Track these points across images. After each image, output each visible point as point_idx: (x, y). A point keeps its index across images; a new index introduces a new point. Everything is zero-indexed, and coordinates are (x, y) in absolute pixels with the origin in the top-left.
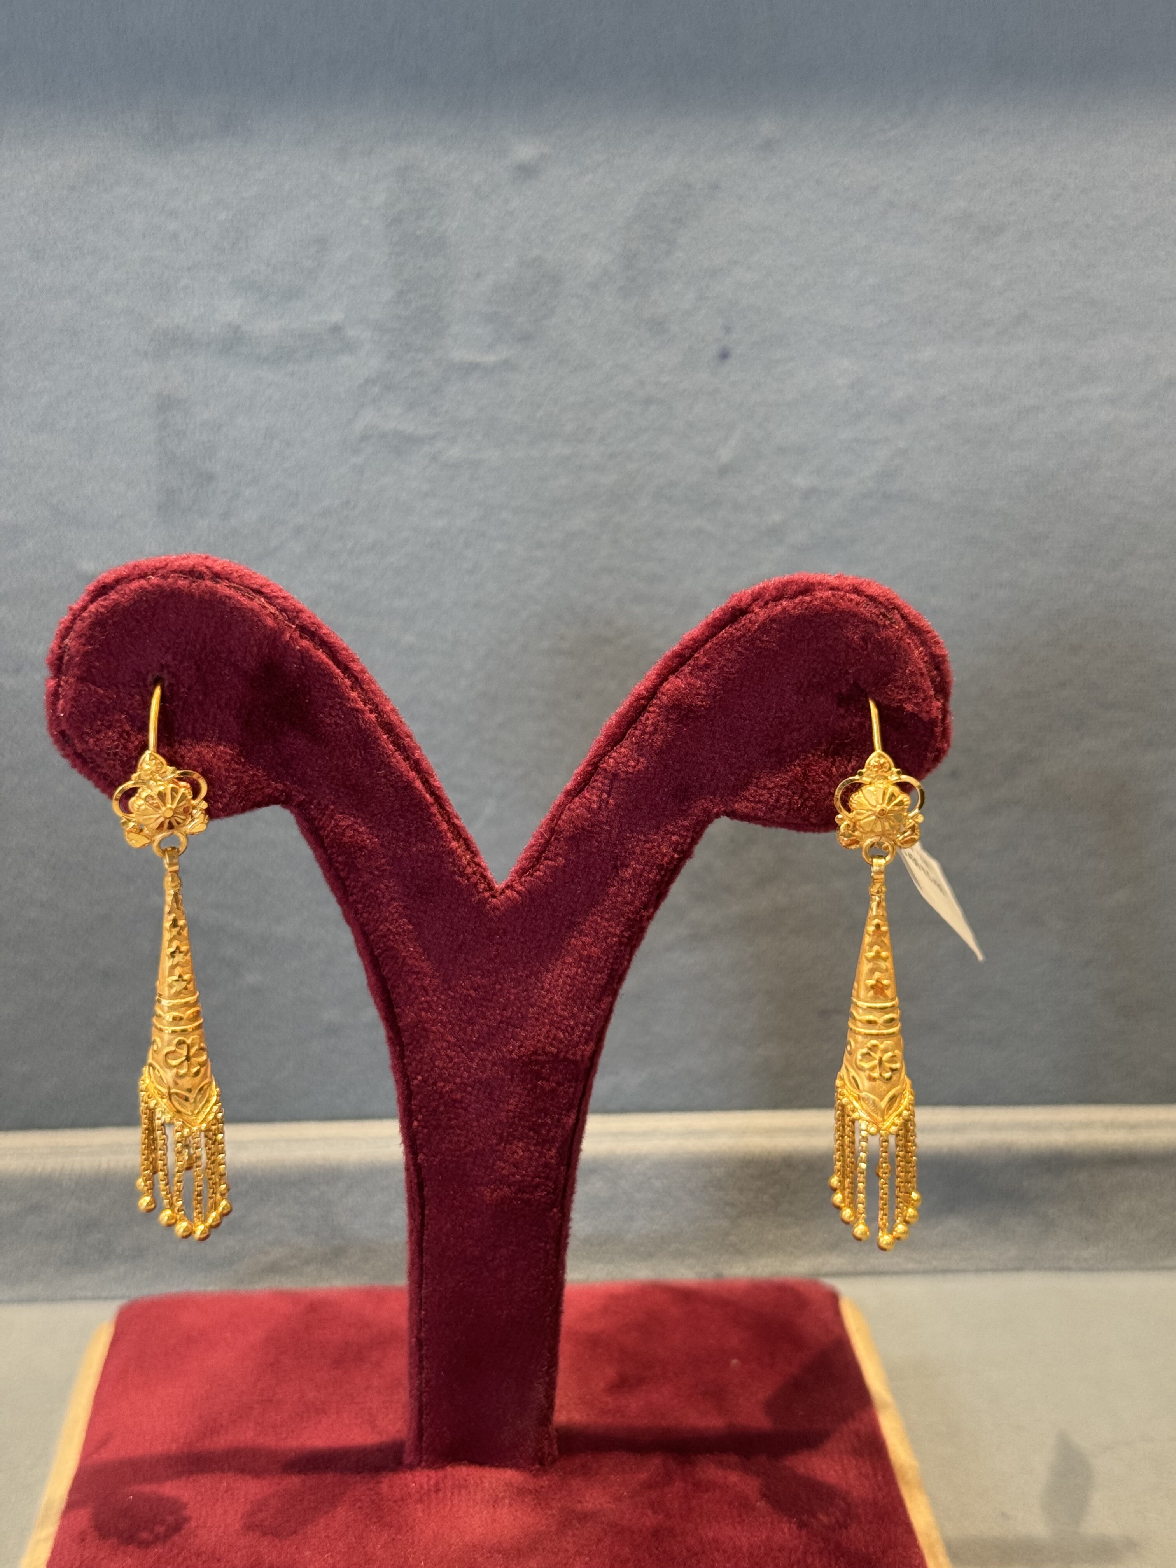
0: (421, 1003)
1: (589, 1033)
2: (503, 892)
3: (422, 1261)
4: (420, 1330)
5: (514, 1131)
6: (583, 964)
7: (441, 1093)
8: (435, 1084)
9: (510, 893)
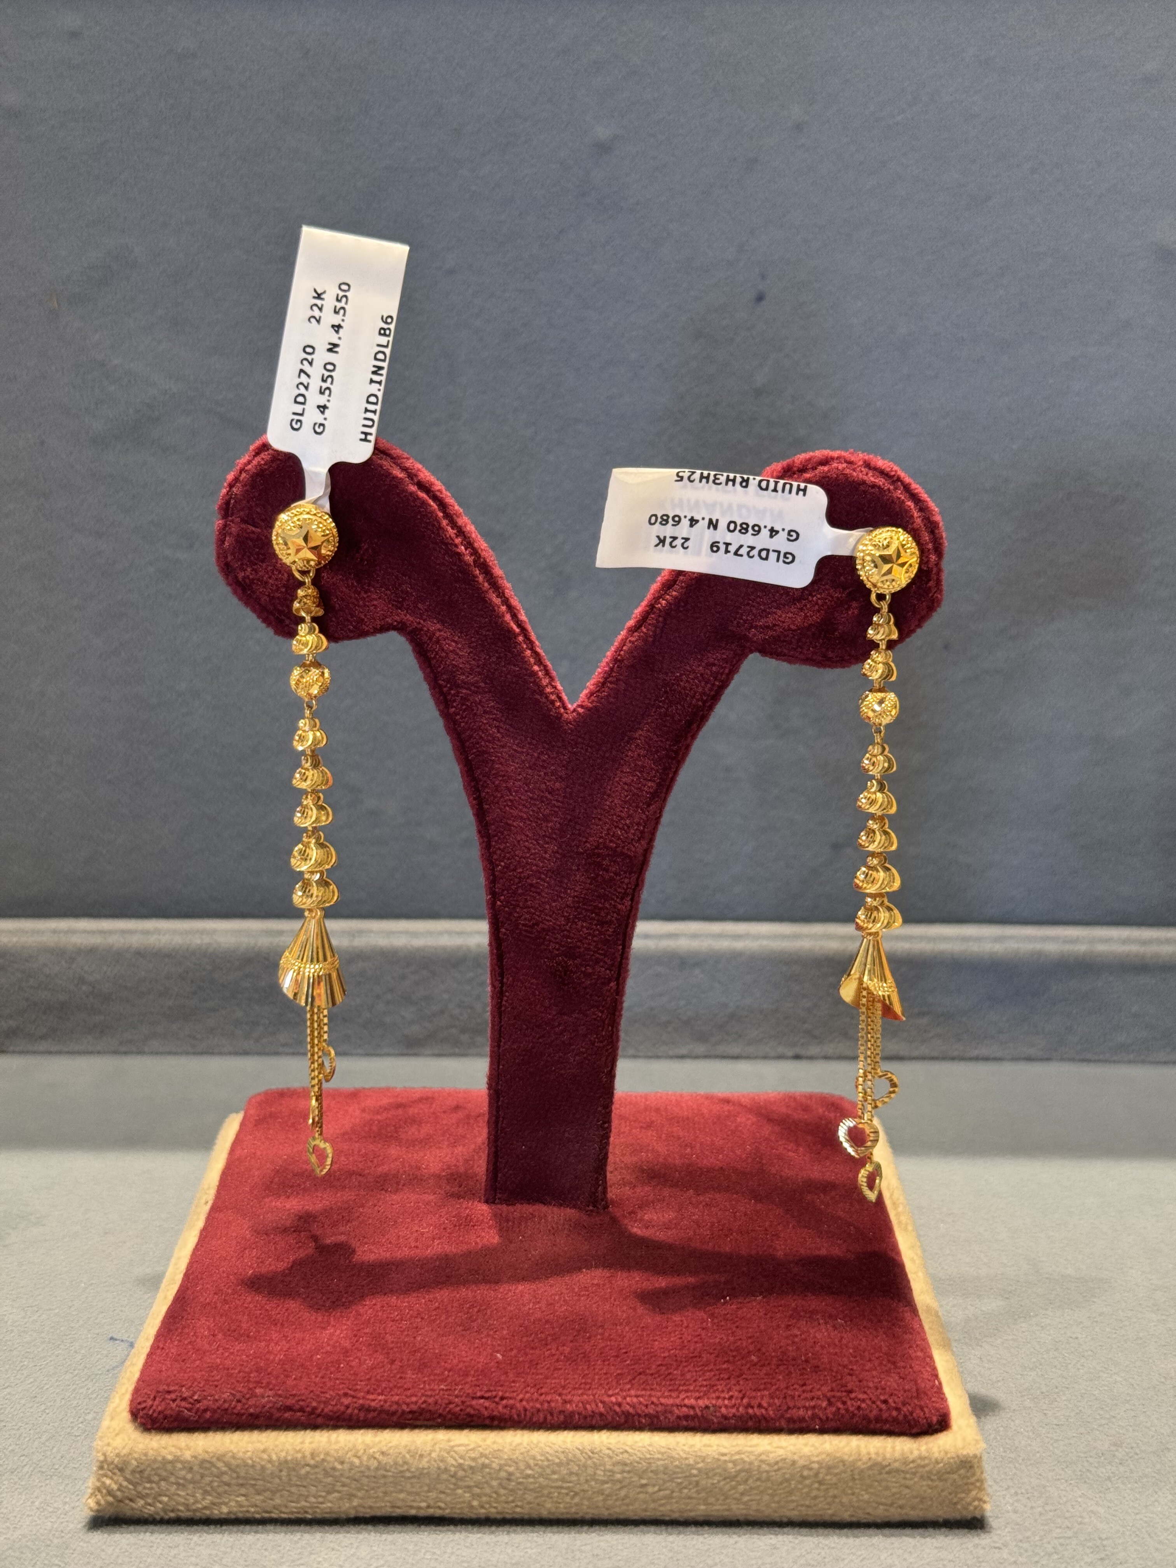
0: (506, 801)
1: (642, 832)
2: (574, 710)
3: (500, 1022)
4: (497, 1084)
5: (579, 914)
6: (638, 773)
7: (520, 878)
8: (514, 870)
9: (580, 710)
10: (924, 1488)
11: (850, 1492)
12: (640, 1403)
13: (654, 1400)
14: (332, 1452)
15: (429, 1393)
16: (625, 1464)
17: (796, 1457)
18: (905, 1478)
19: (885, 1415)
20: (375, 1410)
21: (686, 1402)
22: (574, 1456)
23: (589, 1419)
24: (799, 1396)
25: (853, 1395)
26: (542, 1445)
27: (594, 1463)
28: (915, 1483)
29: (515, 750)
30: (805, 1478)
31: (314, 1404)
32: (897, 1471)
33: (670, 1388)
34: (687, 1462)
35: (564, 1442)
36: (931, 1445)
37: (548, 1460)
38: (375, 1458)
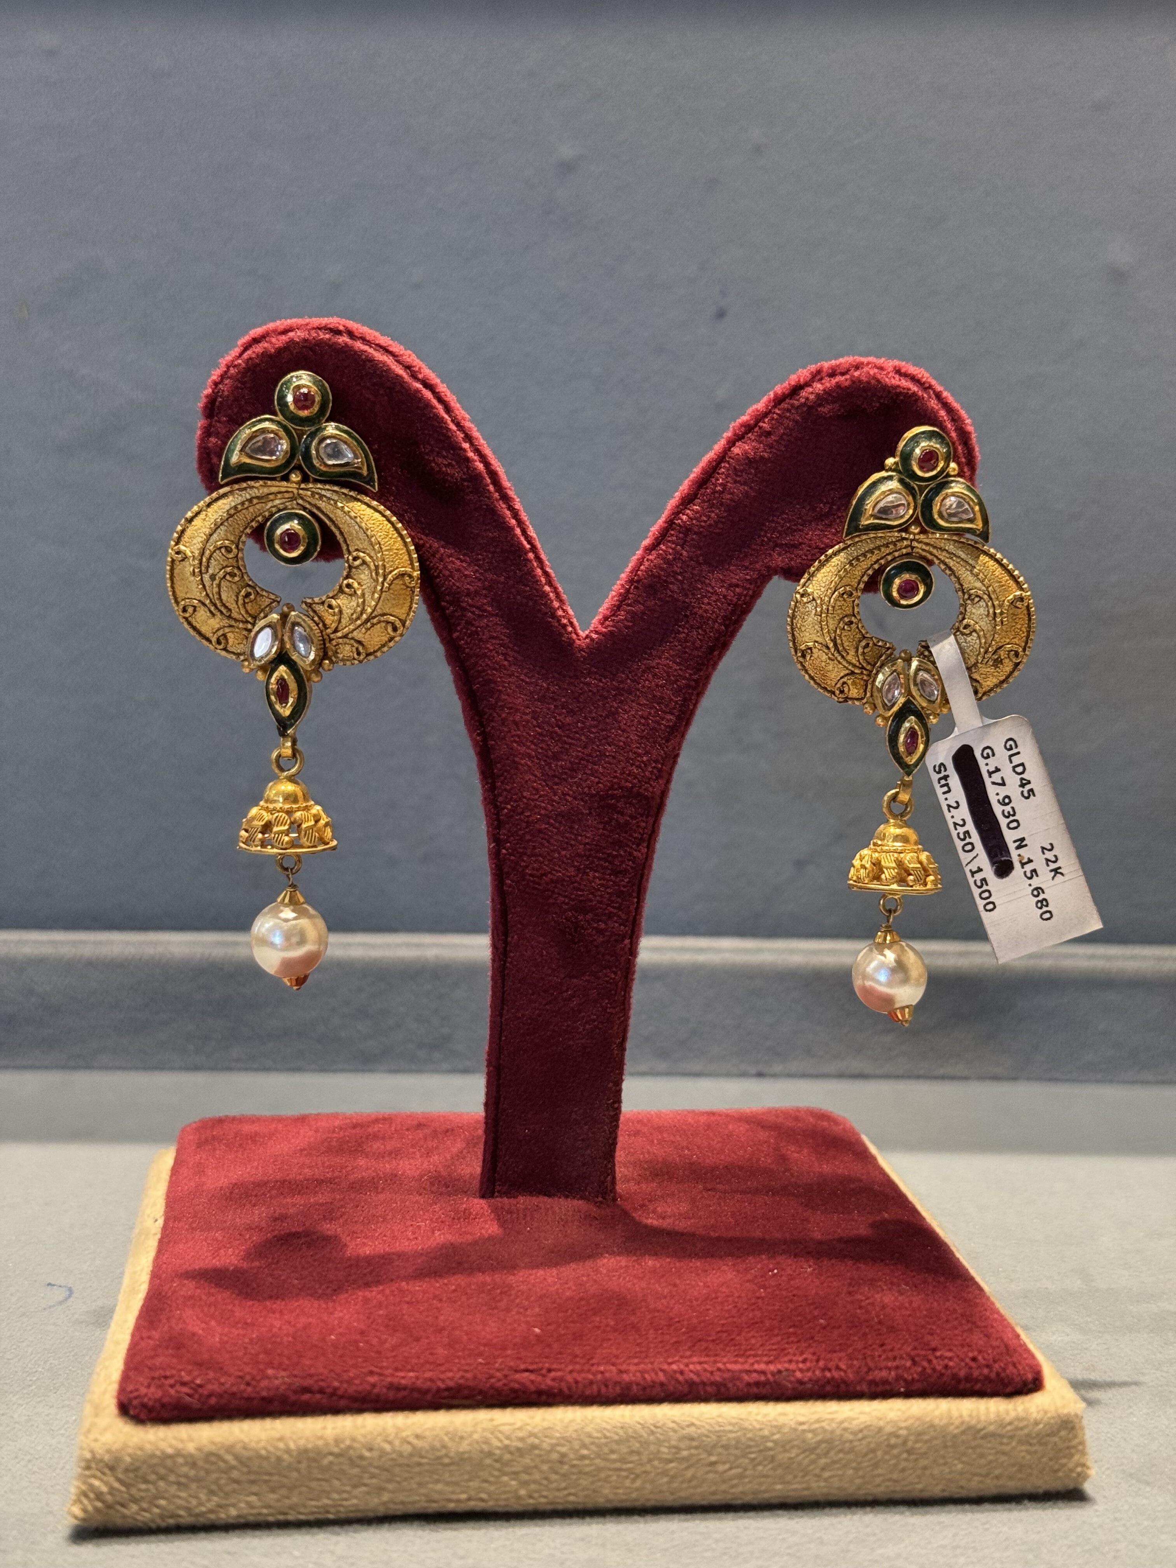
0: (513, 736)
1: (660, 770)
2: (587, 637)
5: (591, 863)
6: (655, 705)
7: (527, 822)
8: (522, 813)
9: (594, 636)
10: (1023, 1454)
11: (941, 1461)
12: (705, 1370)
13: (720, 1365)
14: (360, 1438)
15: (466, 1368)
16: (692, 1439)
17: (881, 1423)
18: (1002, 1444)
19: (976, 1373)
20: (405, 1389)
21: (756, 1367)
22: (635, 1431)
23: (648, 1390)
24: (880, 1356)
25: (938, 1354)
26: (598, 1421)
27: (657, 1439)
28: (1014, 1448)
29: (522, 680)
30: (893, 1447)
31: (336, 1384)
32: (993, 1435)
33: (736, 1353)
34: (761, 1433)
35: (623, 1416)
36: (1027, 1405)
37: (606, 1437)
38: (409, 1443)
